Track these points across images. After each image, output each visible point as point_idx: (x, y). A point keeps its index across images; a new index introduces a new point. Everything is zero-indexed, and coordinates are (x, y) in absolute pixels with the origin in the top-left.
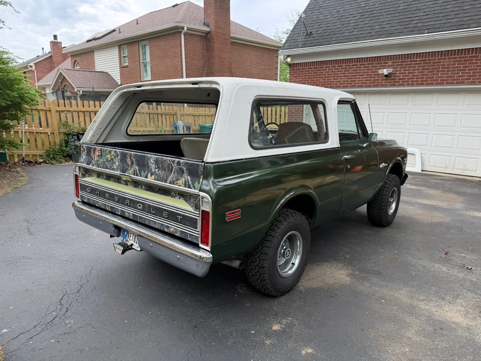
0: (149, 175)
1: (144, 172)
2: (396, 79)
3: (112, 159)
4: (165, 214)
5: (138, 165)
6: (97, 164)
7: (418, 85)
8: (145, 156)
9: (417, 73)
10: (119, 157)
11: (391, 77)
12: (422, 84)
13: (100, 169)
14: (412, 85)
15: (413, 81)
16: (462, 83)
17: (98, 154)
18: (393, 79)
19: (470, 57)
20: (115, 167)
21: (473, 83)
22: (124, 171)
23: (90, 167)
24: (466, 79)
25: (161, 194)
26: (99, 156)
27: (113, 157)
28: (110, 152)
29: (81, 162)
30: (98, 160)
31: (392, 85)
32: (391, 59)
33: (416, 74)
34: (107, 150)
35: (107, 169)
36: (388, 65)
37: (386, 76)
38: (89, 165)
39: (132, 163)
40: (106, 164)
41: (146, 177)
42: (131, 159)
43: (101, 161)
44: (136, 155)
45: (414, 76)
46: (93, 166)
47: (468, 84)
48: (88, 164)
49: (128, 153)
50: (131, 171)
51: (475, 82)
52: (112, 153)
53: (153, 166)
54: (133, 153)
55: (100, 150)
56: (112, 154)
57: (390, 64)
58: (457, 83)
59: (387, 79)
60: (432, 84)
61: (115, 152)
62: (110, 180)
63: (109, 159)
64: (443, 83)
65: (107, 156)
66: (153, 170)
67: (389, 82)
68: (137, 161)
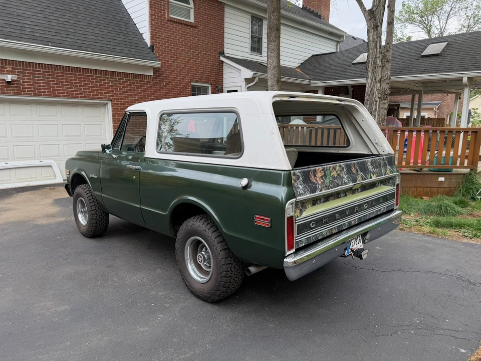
0: (372, 175)
1: (368, 174)
2: (20, 87)
3: (338, 175)
4: (381, 200)
5: (362, 171)
6: (326, 186)
7: (45, 96)
8: (364, 161)
9: (43, 83)
10: (345, 170)
11: (14, 84)
12: (49, 96)
13: (331, 190)
14: (40, 95)
15: (40, 92)
16: (85, 98)
17: (320, 176)
18: (16, 87)
19: (87, 76)
20: (346, 181)
21: (93, 98)
22: (354, 180)
23: (318, 193)
24: (88, 95)
25: (371, 188)
26: (322, 177)
27: (339, 172)
28: (334, 168)
29: (300, 195)
30: (324, 182)
31: (15, 94)
32: (9, 64)
33: (42, 85)
34: (330, 167)
35: (339, 186)
36: (7, 71)
37: (8, 82)
38: (315, 192)
39: (357, 171)
40: (336, 182)
41: (371, 178)
42: (355, 168)
43: (327, 181)
44: (358, 163)
45: (40, 86)
46: (321, 190)
47: (90, 98)
48: (313, 191)
49: (351, 164)
50: (359, 178)
51: (95, 98)
52: (337, 168)
53: (370, 167)
54: (355, 162)
55: (323, 170)
56: (337, 170)
57: (9, 69)
58: (81, 97)
59: (10, 87)
60: (60, 96)
61: (340, 166)
62: (329, 200)
63: (336, 175)
64: (69, 97)
65: (332, 174)
66: (372, 171)
67: (12, 90)
68: (360, 168)
